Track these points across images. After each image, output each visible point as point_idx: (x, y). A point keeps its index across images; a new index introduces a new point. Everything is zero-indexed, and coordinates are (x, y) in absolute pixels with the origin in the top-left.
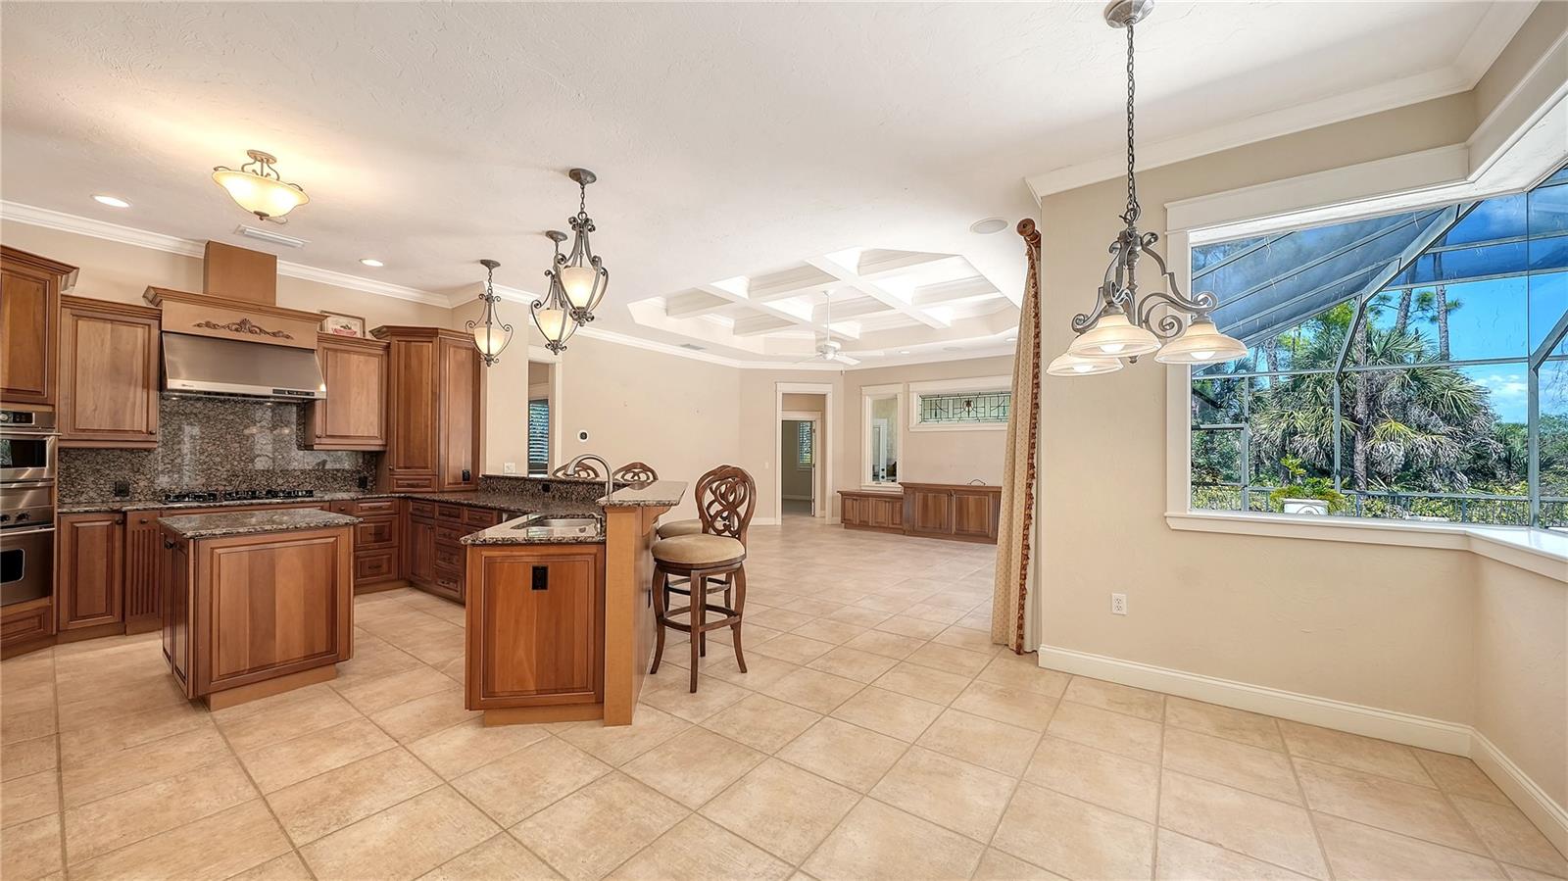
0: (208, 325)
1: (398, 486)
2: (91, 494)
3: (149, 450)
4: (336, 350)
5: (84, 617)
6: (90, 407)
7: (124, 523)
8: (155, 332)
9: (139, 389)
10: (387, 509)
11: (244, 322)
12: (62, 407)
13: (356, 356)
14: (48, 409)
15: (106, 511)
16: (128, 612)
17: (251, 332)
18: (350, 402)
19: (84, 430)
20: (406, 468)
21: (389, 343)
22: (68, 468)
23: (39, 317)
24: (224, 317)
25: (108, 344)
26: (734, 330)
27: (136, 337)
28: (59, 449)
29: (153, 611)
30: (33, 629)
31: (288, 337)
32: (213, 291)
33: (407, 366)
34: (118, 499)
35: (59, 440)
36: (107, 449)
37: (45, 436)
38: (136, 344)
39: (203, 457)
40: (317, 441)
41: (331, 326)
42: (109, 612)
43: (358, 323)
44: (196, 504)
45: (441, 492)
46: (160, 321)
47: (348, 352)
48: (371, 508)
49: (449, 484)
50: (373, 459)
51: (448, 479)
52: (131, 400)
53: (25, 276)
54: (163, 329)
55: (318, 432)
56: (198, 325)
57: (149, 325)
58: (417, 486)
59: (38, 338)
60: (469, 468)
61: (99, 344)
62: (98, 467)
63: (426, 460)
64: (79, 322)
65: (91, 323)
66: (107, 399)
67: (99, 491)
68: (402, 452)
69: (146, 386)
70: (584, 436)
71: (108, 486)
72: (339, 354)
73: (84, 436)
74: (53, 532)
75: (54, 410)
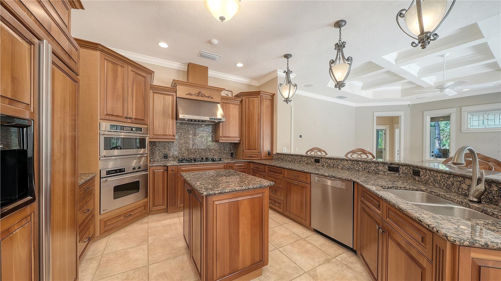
0: (190, 94)
1: (246, 157)
2: (158, 158)
3: (173, 142)
4: (226, 103)
5: (157, 206)
6: (158, 126)
7: (167, 170)
8: (175, 97)
9: (171, 119)
10: (244, 166)
11: (200, 92)
12: (150, 127)
13: (232, 105)
14: (146, 126)
15: (162, 166)
16: (168, 206)
17: (202, 96)
18: (230, 123)
19: (156, 135)
20: (248, 149)
21: (242, 99)
22: (152, 149)
23: (144, 91)
24: (194, 91)
25: (162, 102)
26: (362, 88)
27: (169, 99)
28: (149, 142)
29: (176, 205)
30: (142, 211)
31: (212, 98)
32: (191, 81)
33: (249, 108)
34: (165, 160)
35: (150, 138)
36: (162, 142)
37: (146, 137)
38: (169, 103)
39: (187, 145)
40: (221, 138)
41: (223, 94)
42: (163, 204)
43: (230, 93)
44: (187, 164)
45: (261, 160)
46: (176, 93)
47: (229, 103)
48: (239, 166)
49: (264, 156)
50: (236, 145)
51: (263, 155)
52: (168, 123)
53: (140, 75)
54: (177, 96)
55: (221, 135)
56: (187, 94)
57: (173, 95)
58: (252, 157)
59: (143, 99)
60: (270, 150)
61: (160, 102)
62: (160, 148)
63: (255, 146)
64: (155, 95)
65: (157, 95)
66: (162, 123)
67: (160, 157)
68: (247, 143)
69: (173, 118)
70: (301, 136)
71: (162, 155)
72: (227, 104)
73: (156, 137)
74: (148, 174)
75: (148, 127)
